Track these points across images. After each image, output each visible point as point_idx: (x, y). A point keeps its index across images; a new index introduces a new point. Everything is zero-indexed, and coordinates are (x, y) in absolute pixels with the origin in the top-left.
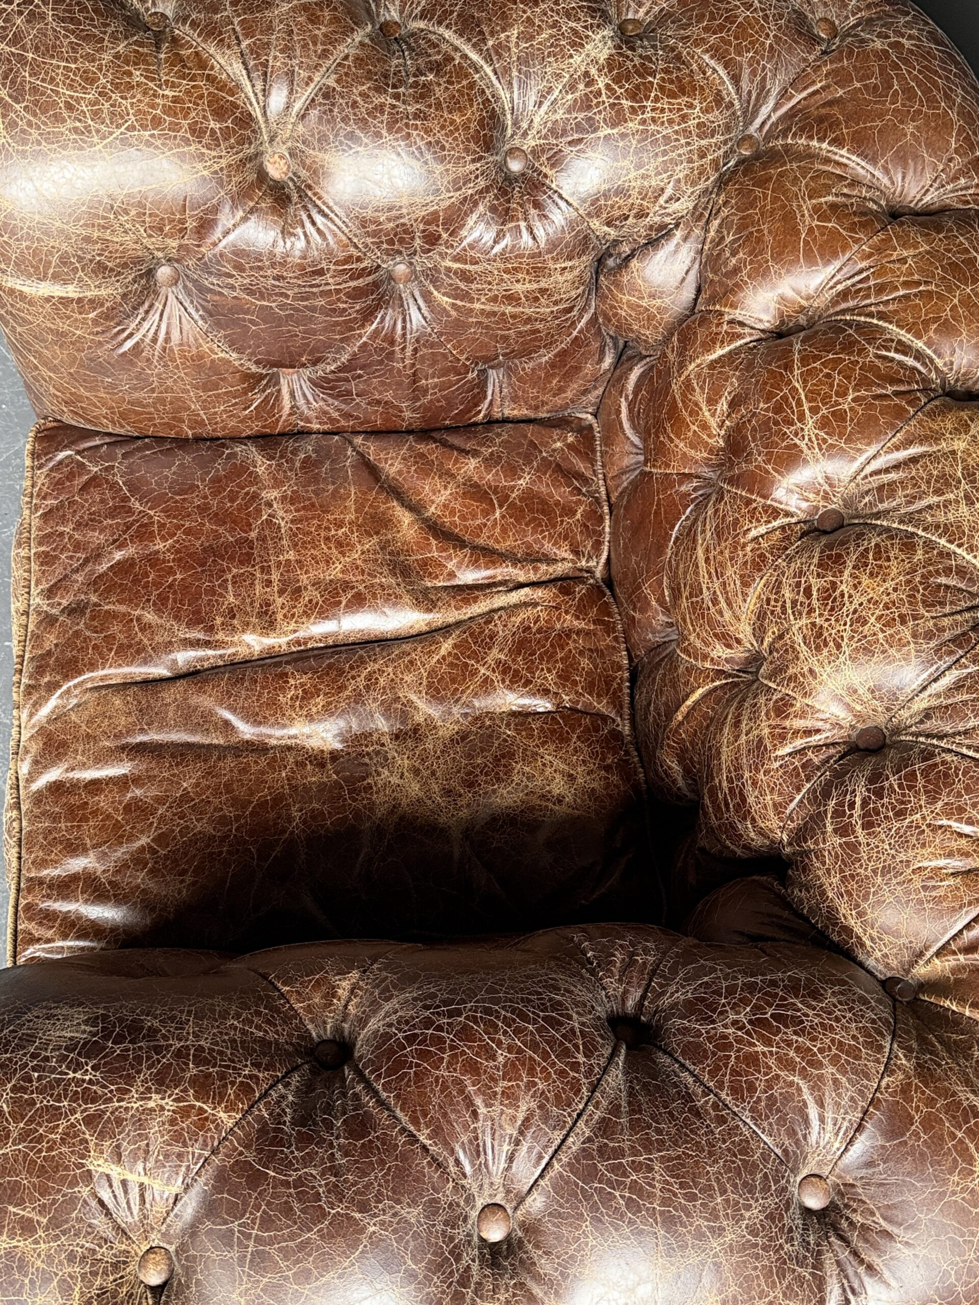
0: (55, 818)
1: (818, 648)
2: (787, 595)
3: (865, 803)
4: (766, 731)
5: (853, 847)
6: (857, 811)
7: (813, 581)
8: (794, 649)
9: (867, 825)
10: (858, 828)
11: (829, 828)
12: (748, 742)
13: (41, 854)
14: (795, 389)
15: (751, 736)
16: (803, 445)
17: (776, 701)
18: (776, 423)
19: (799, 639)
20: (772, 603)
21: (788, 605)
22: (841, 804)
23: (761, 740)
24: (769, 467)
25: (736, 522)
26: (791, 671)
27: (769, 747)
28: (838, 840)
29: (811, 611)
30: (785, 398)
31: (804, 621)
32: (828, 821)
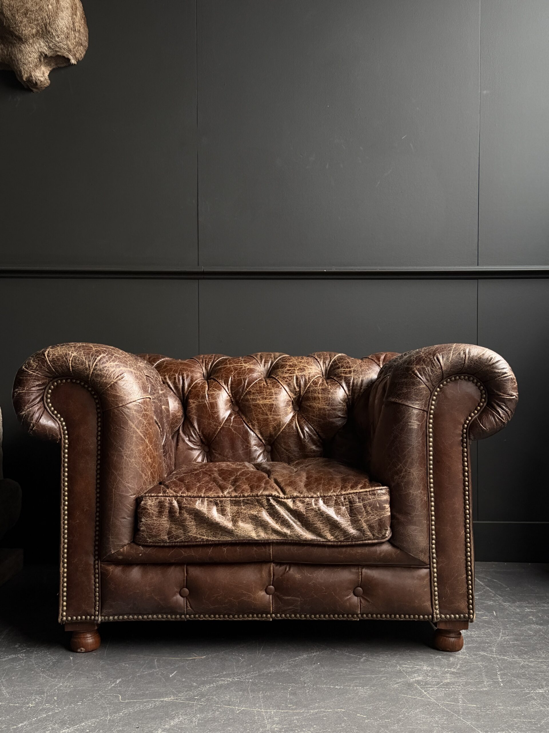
0: (320, 484)
1: (304, 370)
2: (287, 375)
3: (345, 368)
4: (320, 387)
5: (354, 371)
6: (346, 369)
7: (286, 369)
8: (302, 376)
9: (350, 368)
10: (350, 369)
11: (349, 375)
12: (321, 394)
13: (332, 486)
14: (233, 366)
15: (320, 392)
16: (248, 367)
17: (313, 384)
18: (240, 370)
19: (300, 374)
20: (287, 380)
21: (290, 375)
22: (343, 373)
23: (323, 389)
24: (250, 375)
25: (260, 387)
26: (307, 378)
27: (325, 387)
28: (352, 373)
29: (294, 370)
30: (233, 368)
31: (296, 372)
32: (347, 376)
